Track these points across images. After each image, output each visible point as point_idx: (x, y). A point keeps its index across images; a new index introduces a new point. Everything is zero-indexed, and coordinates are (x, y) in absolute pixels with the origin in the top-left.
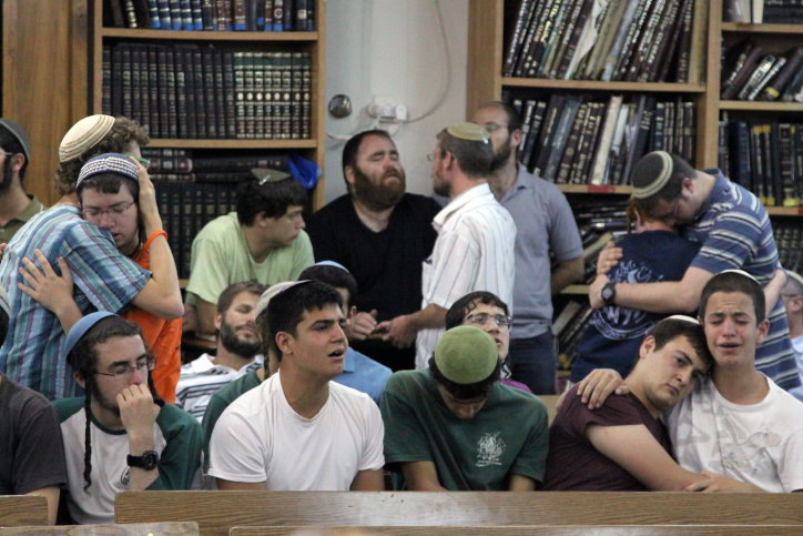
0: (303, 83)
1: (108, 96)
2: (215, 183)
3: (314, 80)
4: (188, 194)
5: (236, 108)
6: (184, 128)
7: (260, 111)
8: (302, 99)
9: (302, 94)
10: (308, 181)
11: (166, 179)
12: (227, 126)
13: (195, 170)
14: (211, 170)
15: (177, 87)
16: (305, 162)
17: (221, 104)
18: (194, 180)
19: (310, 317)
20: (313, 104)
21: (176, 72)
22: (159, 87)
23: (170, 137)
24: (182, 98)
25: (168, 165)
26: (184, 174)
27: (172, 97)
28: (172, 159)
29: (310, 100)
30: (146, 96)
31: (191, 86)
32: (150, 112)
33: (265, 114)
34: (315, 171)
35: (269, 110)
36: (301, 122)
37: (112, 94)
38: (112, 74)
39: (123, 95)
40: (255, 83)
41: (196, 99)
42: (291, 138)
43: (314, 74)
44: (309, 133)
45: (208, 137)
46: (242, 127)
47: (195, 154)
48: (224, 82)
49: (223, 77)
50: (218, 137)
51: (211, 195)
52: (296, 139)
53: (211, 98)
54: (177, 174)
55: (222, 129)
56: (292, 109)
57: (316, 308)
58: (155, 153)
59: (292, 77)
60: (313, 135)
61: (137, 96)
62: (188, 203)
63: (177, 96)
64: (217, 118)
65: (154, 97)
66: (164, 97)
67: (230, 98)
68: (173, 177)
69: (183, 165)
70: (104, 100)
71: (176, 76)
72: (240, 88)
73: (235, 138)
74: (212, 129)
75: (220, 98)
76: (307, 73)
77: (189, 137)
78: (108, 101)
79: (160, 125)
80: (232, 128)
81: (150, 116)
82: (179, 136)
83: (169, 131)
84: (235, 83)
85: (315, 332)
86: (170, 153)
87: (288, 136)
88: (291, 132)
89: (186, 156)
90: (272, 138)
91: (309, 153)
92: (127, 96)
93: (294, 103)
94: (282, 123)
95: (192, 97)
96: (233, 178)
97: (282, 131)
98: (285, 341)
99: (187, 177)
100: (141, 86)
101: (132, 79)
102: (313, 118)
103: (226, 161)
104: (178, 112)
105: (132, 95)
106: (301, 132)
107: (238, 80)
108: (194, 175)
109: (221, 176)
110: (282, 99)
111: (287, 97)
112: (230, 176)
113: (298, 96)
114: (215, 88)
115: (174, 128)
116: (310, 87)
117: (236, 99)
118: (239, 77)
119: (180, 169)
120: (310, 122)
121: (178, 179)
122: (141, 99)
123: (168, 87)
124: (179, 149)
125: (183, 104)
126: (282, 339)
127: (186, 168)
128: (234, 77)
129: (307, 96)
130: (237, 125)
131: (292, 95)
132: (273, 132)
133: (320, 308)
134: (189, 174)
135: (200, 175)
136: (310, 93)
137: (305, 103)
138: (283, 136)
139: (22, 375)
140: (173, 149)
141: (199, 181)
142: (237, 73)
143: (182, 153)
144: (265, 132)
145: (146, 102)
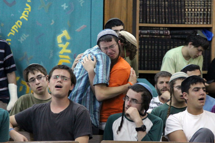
0: (208, 5)
1: (141, 10)
2: (177, 38)
3: (212, 4)
4: (168, 42)
5: (185, 14)
6: (167, 20)
7: (193, 15)
8: (208, 11)
9: (208, 9)
10: (209, 38)
11: (161, 37)
12: (182, 20)
13: (171, 34)
14: (176, 34)
15: (165, 7)
16: (209, 32)
17: (180, 12)
18: (170, 37)
19: (193, 87)
20: (212, 12)
21: (165, 2)
22: (159, 7)
23: (162, 23)
24: (167, 10)
25: (161, 32)
26: (167, 36)
27: (163, 10)
28: (163, 30)
29: (211, 11)
30: (154, 10)
31: (170, 6)
32: (156, 15)
33: (195, 16)
34: (212, 35)
35: (196, 14)
36: (207, 19)
37: (143, 9)
38: (143, 3)
39: (147, 9)
40: (192, 5)
41: (171, 10)
42: (204, 24)
43: (212, 2)
44: (210, 22)
45: (175, 23)
46: (187, 20)
47: (171, 29)
48: (181, 5)
49: (181, 3)
50: (178, 23)
51: (176, 43)
52: (205, 24)
53: (176, 10)
54: (165, 36)
55: (180, 21)
56: (204, 14)
57: (194, 84)
58: (157, 28)
59: (204, 3)
60: (211, 23)
61: (151, 10)
62: (168, 45)
63: (165, 10)
64: (178, 17)
65: (157, 10)
66: (160, 10)
67: (183, 10)
68: (163, 37)
69: (166, 33)
70: (140, 11)
71: (165, 3)
72: (186, 7)
73: (184, 24)
74: (177, 21)
75: (180, 10)
76: (209, 2)
77: (168, 23)
78: (142, 11)
79: (159, 19)
80: (183, 20)
81: (156, 16)
82: (165, 23)
83: (162, 21)
84: (185, 5)
85: (194, 92)
86: (162, 29)
87: (203, 23)
88: (204, 22)
89: (168, 30)
90: (197, 24)
91: (210, 29)
92: (148, 10)
93: (205, 12)
94: (201, 19)
95: (170, 10)
96: (184, 37)
97: (201, 22)
98: (186, 95)
99: (168, 37)
100: (153, 6)
101: (150, 4)
102: (211, 17)
103: (181, 32)
104: (165, 15)
105: (150, 9)
106: (207, 22)
107: (186, 4)
108: (170, 36)
109: (179, 36)
110: (201, 11)
111: (202, 10)
112: (183, 36)
113: (206, 10)
114: (178, 7)
115: (164, 20)
116: (211, 7)
117: (185, 11)
118: (186, 3)
119: (165, 34)
120: (210, 19)
121: (165, 37)
122: (153, 11)
123: (162, 7)
124: (165, 27)
125: (167, 12)
126: (185, 95)
127: (168, 34)
128: (185, 3)
129: (209, 10)
130: (185, 19)
131: (204, 9)
132: (197, 22)
133: (196, 84)
134: (169, 36)
135: (172, 36)
136: (211, 9)
137: (209, 12)
138: (201, 23)
139: (76, 100)
140: (163, 27)
141: (172, 38)
142: (186, 2)
143: (166, 29)
144: (195, 22)
145: (154, 12)
